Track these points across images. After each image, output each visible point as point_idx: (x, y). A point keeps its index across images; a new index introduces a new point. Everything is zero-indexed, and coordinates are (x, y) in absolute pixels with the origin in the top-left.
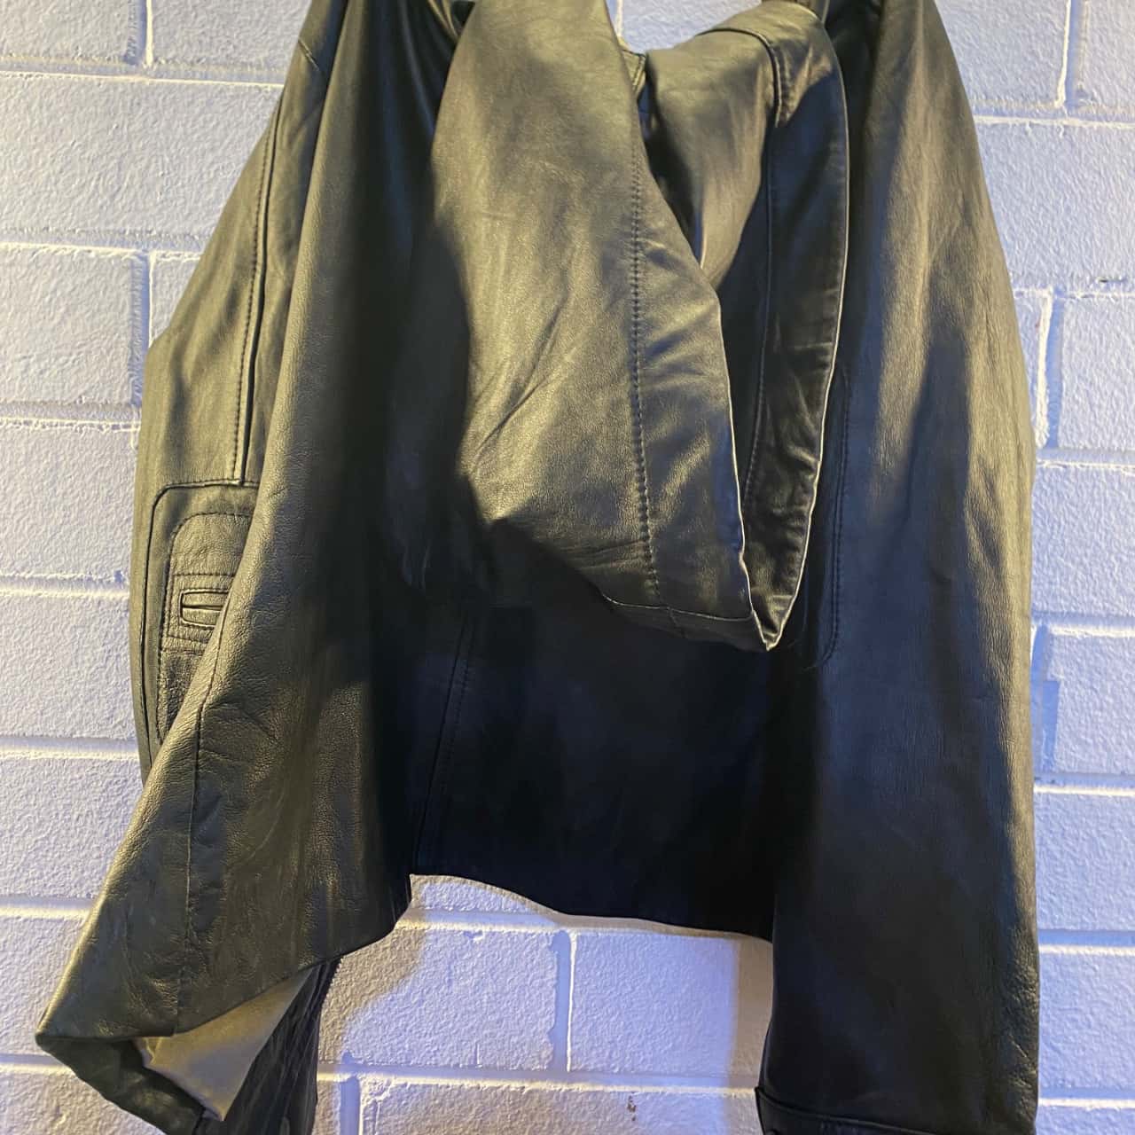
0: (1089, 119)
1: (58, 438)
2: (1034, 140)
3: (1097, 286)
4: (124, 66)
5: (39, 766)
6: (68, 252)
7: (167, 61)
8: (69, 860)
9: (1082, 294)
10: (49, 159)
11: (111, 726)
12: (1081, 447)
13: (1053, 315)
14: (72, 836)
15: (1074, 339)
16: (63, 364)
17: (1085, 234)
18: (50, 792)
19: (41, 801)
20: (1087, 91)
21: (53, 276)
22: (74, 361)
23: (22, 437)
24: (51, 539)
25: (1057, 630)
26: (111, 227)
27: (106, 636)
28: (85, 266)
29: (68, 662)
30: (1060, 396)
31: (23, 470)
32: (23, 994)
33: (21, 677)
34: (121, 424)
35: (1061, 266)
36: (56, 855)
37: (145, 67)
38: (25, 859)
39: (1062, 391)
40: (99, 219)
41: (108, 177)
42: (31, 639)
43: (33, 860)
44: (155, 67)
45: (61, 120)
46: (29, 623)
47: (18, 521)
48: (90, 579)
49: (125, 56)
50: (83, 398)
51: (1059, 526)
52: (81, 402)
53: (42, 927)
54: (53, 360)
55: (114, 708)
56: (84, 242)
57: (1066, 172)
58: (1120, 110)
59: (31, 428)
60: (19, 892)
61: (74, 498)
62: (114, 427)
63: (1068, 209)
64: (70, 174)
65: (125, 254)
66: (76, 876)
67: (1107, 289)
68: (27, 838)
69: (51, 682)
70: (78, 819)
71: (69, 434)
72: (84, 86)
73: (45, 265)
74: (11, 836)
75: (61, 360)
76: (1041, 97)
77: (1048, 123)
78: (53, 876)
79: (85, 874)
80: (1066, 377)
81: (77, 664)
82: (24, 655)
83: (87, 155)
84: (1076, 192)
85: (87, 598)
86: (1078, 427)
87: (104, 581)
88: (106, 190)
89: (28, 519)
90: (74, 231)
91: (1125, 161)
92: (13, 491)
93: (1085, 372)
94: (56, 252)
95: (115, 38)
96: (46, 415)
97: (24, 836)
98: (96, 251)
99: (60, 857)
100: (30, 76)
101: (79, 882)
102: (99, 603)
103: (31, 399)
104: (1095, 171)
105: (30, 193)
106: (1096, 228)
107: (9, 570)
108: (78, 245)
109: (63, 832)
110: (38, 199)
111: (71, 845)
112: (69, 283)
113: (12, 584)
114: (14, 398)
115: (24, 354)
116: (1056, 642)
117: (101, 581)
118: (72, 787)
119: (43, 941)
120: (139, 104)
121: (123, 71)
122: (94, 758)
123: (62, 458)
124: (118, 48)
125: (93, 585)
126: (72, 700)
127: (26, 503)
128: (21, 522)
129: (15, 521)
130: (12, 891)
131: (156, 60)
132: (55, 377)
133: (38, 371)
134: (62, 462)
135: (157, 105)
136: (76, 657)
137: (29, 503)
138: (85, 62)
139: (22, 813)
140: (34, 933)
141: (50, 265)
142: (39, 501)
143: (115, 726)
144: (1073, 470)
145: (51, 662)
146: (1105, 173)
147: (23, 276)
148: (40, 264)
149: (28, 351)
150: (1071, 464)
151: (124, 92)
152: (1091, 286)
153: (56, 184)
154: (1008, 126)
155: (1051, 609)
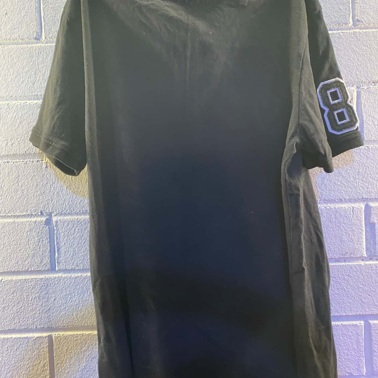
0: (361, 29)
1: (19, 166)
2: (344, 38)
3: (371, 84)
4: (35, 41)
5: (16, 282)
6: (20, 103)
7: (49, 38)
8: (29, 315)
9: (366, 87)
10: (12, 73)
11: (41, 266)
12: (373, 140)
13: (357, 95)
14: (30, 307)
15: (365, 103)
16: (19, 141)
17: (365, 67)
18: (21, 291)
19: (18, 295)
20: (360, 20)
21: (14, 112)
22: (23, 140)
23: (7, 167)
24: (18, 201)
25: (372, 204)
26: (33, 94)
27: (38, 234)
28: (25, 107)
29: (25, 244)
30: (363, 123)
31: (7, 178)
32: (15, 366)
33: (9, 251)
34: (40, 160)
35: (358, 78)
36: (24, 314)
37: (42, 41)
38: (14, 316)
39: (363, 121)
40: (30, 91)
41: (32, 78)
42: (12, 237)
43: (16, 316)
44: (46, 40)
45: (15, 60)
46: (11, 231)
47: (6, 196)
48: (32, 214)
49: (35, 38)
50: (27, 152)
51: (368, 168)
52: (26, 153)
53: (21, 340)
54: (16, 140)
55: (42, 259)
56: (25, 100)
57: (356, 47)
58: (372, 25)
59: (10, 164)
60: (12, 328)
61: (25, 187)
62: (38, 161)
63: (358, 59)
64: (19, 77)
65: (39, 102)
66: (32, 321)
67: (375, 85)
68: (14, 308)
69: (20, 252)
70: (31, 300)
71: (22, 164)
72: (22, 48)
73: (12, 108)
74: (8, 308)
75: (19, 140)
76: (344, 23)
77: (348, 31)
78: (24, 321)
79: (35, 320)
80: (364, 116)
81: (29, 244)
82: (10, 243)
83: (24, 71)
84: (360, 53)
85: (31, 221)
86: (371, 133)
87: (37, 215)
88: (31, 82)
89: (10, 195)
90: (21, 96)
91: (375, 42)
92: (4, 186)
93: (371, 114)
94: (15, 104)
95: (32, 32)
96: (14, 159)
97: (13, 308)
98: (28, 102)
99: (26, 314)
100: (4, 47)
101: (33, 323)
102: (35, 222)
103: (9, 154)
104: (365, 46)
105: (6, 85)
106: (369, 65)
107: (4, 213)
108: (23, 101)
109: (27, 305)
110: (8, 86)
111: (29, 310)
112: (20, 113)
113: (5, 218)
114: (3, 154)
115: (6, 139)
116: (372, 209)
117: (36, 215)
118: (29, 288)
119: (21, 346)
120: (41, 53)
121: (35, 43)
122: (36, 277)
123: (20, 173)
124: (33, 35)
125: (33, 217)
126: (27, 257)
127: (9, 190)
128: (7, 196)
129: (5, 196)
130: (9, 328)
131: (46, 38)
132: (17, 146)
133: (11, 144)
134: (20, 174)
135: (47, 52)
136: (28, 242)
137: (10, 190)
138: (22, 41)
139: (12, 299)
140: (18, 343)
141: (13, 108)
142: (13, 189)
143: (43, 266)
144: (371, 148)
145: (20, 244)
146: (370, 46)
147: (4, 113)
148: (10, 108)
149: (7, 137)
150: (370, 146)
151: (35, 49)
152: (369, 84)
153: (14, 81)
154: (334, 34)
155: (370, 198)
